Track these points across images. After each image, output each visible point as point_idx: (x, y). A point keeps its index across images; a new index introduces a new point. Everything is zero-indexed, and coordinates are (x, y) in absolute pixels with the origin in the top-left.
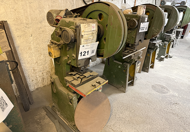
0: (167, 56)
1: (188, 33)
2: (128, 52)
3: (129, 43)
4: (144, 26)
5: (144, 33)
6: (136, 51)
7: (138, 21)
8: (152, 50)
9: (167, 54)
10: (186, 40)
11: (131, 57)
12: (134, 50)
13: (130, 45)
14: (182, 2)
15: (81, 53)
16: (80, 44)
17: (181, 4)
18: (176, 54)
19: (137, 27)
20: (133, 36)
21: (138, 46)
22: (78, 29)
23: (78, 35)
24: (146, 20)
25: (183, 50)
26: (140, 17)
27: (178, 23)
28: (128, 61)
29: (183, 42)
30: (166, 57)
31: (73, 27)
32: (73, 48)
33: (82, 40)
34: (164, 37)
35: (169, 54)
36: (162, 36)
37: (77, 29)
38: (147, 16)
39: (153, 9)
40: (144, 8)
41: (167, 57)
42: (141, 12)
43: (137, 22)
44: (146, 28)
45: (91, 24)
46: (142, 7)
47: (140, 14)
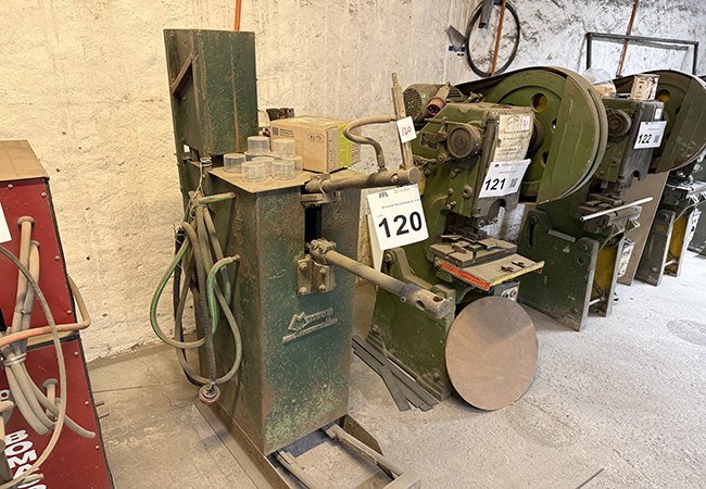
2: (596, 205)
3: (602, 178)
4: (651, 133)
5: (648, 153)
6: (623, 204)
7: (633, 117)
8: (675, 214)
11: (605, 218)
12: (616, 202)
13: (604, 186)
15: (489, 182)
16: (490, 159)
19: (628, 133)
20: (615, 159)
21: (627, 191)
22: (491, 127)
23: (490, 138)
24: (658, 114)
26: (639, 105)
28: (597, 232)
31: (480, 122)
32: (470, 170)
33: (498, 150)
37: (489, 127)
38: (662, 104)
39: (680, 86)
40: (654, 82)
42: (645, 92)
43: (629, 120)
44: (657, 138)
45: (521, 116)
46: (647, 78)
47: (641, 99)
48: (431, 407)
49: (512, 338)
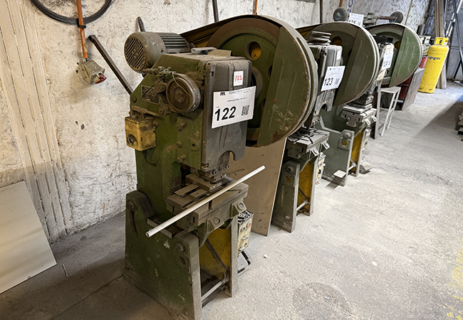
0: (355, 168)
1: (413, 95)
4: (233, 105)
7: (202, 85)
8: (299, 166)
9: (354, 165)
10: (409, 113)
14: (393, 15)
17: (390, 20)
18: (381, 161)
20: (194, 141)
24: (239, 78)
25: (401, 146)
27: (381, 76)
29: (402, 121)
30: (353, 172)
34: (342, 116)
35: (361, 162)
36: (338, 114)
41: (355, 173)
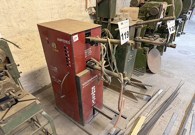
16: (160, 15)
22: (161, 7)
25: (192, 29)
31: (158, 6)
41: (182, 34)
48: (143, 75)
49: (157, 57)
